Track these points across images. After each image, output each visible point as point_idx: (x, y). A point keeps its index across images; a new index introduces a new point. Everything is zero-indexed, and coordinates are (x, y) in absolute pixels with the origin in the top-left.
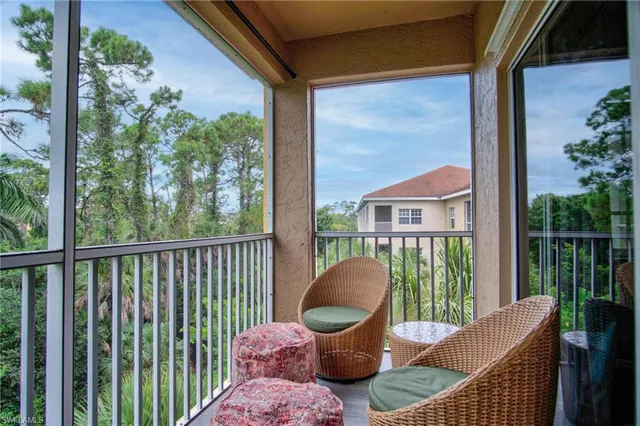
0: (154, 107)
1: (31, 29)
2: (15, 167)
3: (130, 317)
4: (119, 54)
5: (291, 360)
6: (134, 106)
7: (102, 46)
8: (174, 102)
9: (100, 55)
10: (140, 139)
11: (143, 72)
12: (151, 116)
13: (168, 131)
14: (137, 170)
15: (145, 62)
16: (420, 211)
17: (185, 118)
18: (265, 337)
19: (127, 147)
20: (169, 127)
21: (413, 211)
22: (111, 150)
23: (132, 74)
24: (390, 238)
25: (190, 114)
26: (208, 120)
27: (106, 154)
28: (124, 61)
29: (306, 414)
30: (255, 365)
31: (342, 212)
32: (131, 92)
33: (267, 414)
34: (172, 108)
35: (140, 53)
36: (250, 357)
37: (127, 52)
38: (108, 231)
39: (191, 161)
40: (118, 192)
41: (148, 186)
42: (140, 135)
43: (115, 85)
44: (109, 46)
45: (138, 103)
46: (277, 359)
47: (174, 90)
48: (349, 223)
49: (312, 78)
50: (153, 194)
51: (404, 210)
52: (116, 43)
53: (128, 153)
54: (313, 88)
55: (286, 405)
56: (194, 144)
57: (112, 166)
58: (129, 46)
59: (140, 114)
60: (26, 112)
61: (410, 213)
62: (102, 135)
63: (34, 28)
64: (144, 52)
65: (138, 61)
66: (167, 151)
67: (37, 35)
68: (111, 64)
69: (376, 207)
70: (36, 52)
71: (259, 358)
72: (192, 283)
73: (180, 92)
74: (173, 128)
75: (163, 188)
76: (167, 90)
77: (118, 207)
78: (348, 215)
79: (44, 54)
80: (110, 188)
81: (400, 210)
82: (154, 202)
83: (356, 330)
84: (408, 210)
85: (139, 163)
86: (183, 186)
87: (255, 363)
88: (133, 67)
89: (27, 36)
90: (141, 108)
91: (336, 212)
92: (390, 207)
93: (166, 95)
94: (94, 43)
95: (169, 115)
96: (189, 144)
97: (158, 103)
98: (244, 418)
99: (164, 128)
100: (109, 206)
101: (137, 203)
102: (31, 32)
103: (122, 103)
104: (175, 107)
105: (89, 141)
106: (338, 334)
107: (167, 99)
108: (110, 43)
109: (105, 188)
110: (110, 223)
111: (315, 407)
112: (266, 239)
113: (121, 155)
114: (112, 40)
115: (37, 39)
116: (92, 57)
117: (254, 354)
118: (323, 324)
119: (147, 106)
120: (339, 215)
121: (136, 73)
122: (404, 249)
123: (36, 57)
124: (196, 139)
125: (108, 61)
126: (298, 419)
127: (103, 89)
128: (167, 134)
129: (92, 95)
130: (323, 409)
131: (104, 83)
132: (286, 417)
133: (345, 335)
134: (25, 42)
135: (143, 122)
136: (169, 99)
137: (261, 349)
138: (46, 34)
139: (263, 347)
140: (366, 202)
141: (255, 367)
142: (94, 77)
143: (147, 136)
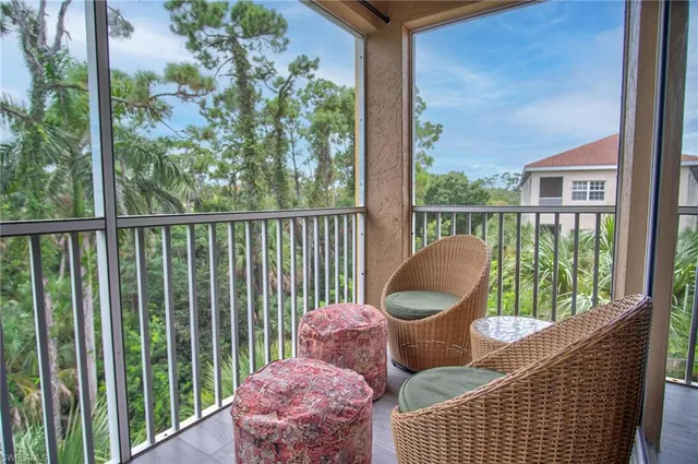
0: (293, 78)
1: (178, 13)
2: (179, 148)
3: (275, 290)
4: (256, 25)
5: (351, 344)
6: (274, 79)
7: (241, 19)
8: (312, 71)
9: (238, 30)
10: (280, 113)
11: (280, 41)
12: (289, 88)
13: (309, 102)
14: (278, 146)
15: (281, 30)
16: (603, 183)
17: (325, 88)
18: (329, 316)
19: (269, 123)
20: (309, 98)
21: (592, 183)
22: (252, 127)
23: (269, 44)
24: (557, 214)
25: (330, 83)
26: (348, 87)
27: (248, 131)
28: (262, 32)
29: (319, 400)
30: (315, 345)
31: (504, 187)
32: (271, 64)
33: (281, 393)
34: (310, 77)
35: (276, 21)
36: (310, 335)
37: (263, 23)
38: (253, 207)
39: (327, 134)
40: (260, 169)
41: (290, 161)
42: (279, 111)
43: (255, 59)
44: (246, 19)
45: (277, 76)
46: (336, 341)
47: (311, 59)
48: (510, 200)
49: (409, 19)
50: (296, 169)
51: (580, 182)
52: (253, 14)
53: (270, 128)
54: (411, 32)
55: (303, 388)
56: (330, 114)
57: (253, 143)
58: (264, 15)
59: (280, 87)
60: (173, 95)
61: (589, 185)
62: (245, 112)
63: (182, 9)
64: (279, 20)
65: (273, 30)
66: (306, 124)
67: (184, 17)
68: (250, 37)
69: (542, 179)
70: (185, 34)
71: (318, 338)
72: (332, 261)
73: (318, 60)
74: (313, 99)
75: (305, 163)
76: (304, 58)
77: (261, 183)
78: (511, 189)
79: (192, 35)
80: (253, 164)
81: (575, 183)
82: (296, 178)
83: (437, 319)
84: (585, 183)
85: (279, 139)
86: (321, 160)
87: (315, 342)
88: (270, 37)
89: (177, 19)
90: (280, 81)
91: (496, 186)
92: (561, 179)
93: (304, 64)
94: (234, 17)
95: (310, 86)
96: (325, 115)
97: (295, 73)
98: (259, 394)
99: (305, 100)
100: (252, 183)
101: (279, 179)
102: (179, 15)
103: (263, 77)
104: (312, 76)
105: (235, 118)
106: (417, 321)
107: (305, 68)
108: (247, 15)
109: (248, 164)
110: (254, 199)
111: (332, 395)
112: (356, 214)
113: (263, 131)
114: (249, 11)
115: (184, 21)
116: (233, 32)
117: (314, 333)
118: (401, 309)
119: (286, 78)
120: (500, 189)
121: (273, 43)
122: (576, 231)
123: (186, 39)
124: (333, 109)
125: (247, 35)
126: (309, 403)
127: (243, 64)
128: (307, 106)
129: (234, 72)
130: (340, 399)
131: (244, 58)
132: (299, 400)
133: (425, 324)
134: (176, 27)
135: (283, 96)
136: (307, 68)
137: (323, 329)
138: (192, 15)
139: (325, 327)
140: (530, 173)
141: (315, 347)
142: (234, 52)
143: (287, 110)
